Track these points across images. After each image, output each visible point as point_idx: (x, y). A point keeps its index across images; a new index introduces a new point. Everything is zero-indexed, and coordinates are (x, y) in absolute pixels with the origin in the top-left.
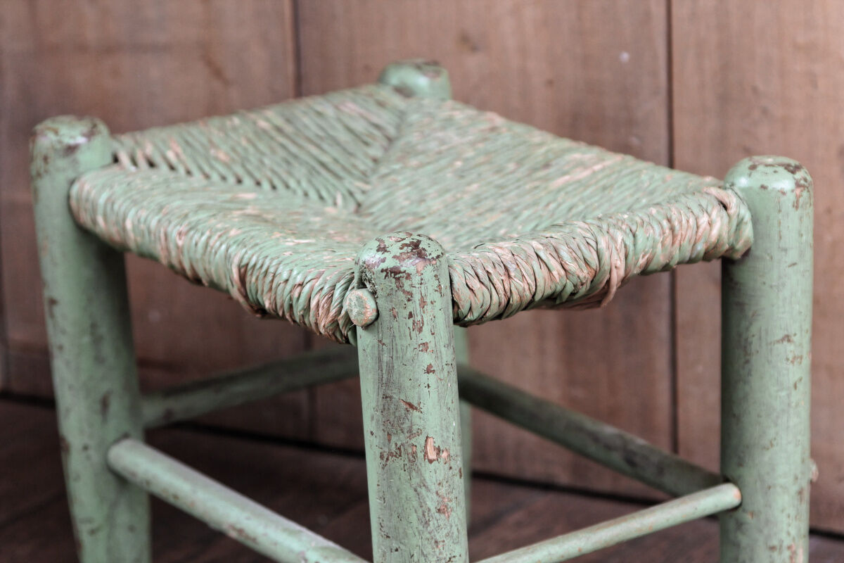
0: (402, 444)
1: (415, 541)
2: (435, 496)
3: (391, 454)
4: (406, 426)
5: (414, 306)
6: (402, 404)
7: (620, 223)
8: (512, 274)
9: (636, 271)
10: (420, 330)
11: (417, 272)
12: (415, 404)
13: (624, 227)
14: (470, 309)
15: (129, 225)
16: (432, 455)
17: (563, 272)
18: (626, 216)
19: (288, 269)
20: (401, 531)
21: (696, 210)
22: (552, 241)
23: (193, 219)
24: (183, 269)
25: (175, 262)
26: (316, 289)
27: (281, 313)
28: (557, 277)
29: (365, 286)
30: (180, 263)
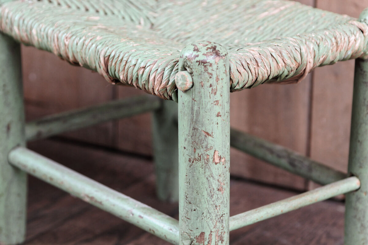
0: (202, 154)
1: (205, 206)
2: (217, 182)
3: (195, 159)
4: (204, 145)
5: (213, 81)
6: (203, 133)
7: (311, 39)
8: (260, 65)
9: (318, 64)
10: (215, 94)
11: (216, 63)
12: (210, 133)
13: (313, 41)
14: (238, 83)
15: (34, 32)
16: (217, 160)
17: (284, 64)
18: (313, 35)
19: (135, 58)
20: (198, 200)
21: (349, 33)
22: (278, 47)
23: (73, 30)
24: (68, 57)
25: (63, 53)
26: (153, 70)
27: (130, 83)
28: (281, 67)
29: (186, 70)
30: (66, 53)
